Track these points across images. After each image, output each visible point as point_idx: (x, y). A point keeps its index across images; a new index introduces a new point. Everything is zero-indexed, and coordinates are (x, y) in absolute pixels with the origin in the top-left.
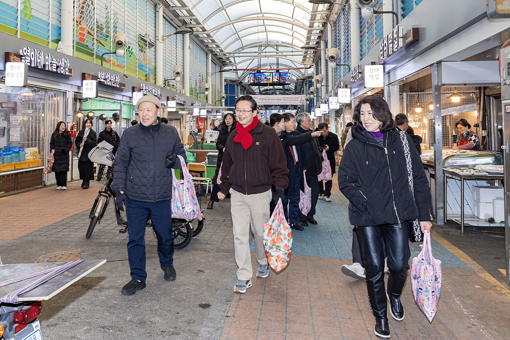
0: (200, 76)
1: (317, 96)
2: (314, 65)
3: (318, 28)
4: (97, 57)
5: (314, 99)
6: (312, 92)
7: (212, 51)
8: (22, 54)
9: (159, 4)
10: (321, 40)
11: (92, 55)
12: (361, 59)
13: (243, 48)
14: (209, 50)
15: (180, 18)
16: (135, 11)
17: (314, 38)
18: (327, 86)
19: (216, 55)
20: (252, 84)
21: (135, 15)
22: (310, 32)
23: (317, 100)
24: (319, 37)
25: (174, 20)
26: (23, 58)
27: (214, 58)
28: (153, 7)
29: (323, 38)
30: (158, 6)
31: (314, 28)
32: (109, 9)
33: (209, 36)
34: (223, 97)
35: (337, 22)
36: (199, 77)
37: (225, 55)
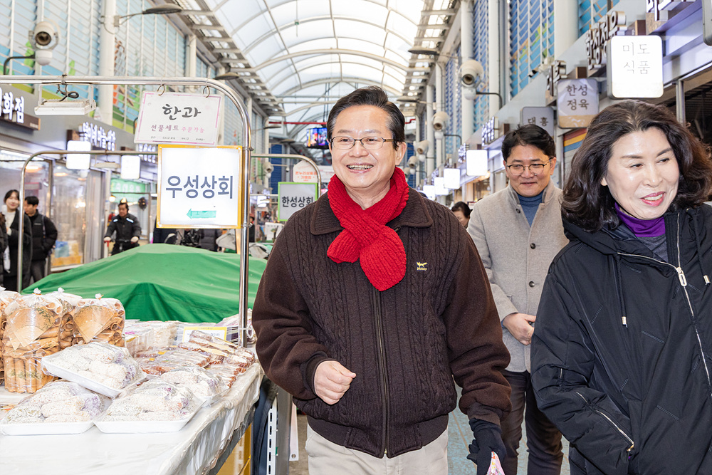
0: (235, 135)
1: (421, 171)
2: (417, 119)
3: (422, 69)
4: (128, 122)
5: (415, 175)
6: (412, 165)
7: (253, 95)
8: (81, 131)
9: (191, 35)
10: (426, 84)
11: (122, 119)
12: (475, 131)
13: (300, 87)
14: (249, 93)
15: (215, 51)
16: (163, 50)
17: (417, 80)
18: (435, 158)
19: (259, 100)
20: (312, 147)
21: (163, 56)
22: (410, 74)
23: (421, 177)
24: (424, 81)
25: (206, 55)
26: (82, 135)
27: (256, 105)
28: (182, 39)
29: (430, 82)
30: (190, 38)
31: (416, 69)
32: (139, 54)
33: (253, 74)
34: (269, 170)
35: (449, 66)
36: (234, 138)
37: (273, 100)
